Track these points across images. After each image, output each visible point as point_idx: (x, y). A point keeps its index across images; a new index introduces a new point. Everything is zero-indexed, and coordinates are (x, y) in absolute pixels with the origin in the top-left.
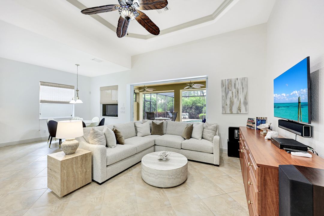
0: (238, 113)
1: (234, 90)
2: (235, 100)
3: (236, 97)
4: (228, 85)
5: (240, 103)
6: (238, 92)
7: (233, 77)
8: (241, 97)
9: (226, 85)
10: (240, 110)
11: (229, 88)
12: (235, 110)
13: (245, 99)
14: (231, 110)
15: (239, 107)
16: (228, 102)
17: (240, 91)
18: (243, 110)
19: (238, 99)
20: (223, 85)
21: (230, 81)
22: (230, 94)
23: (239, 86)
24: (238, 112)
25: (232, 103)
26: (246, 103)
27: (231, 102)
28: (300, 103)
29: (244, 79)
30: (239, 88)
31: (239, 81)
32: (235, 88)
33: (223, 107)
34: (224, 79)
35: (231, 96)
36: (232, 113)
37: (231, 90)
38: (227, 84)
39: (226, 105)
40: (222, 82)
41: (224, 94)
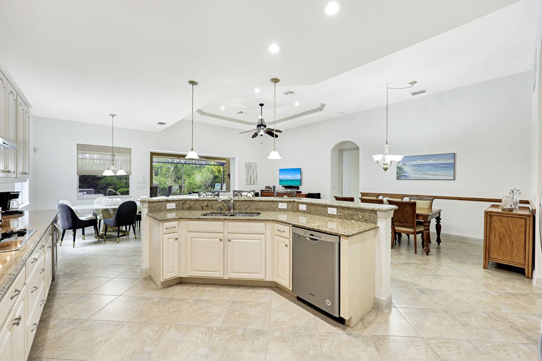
1: (252, 170)
2: (252, 177)
3: (253, 174)
5: (254, 178)
7: (252, 162)
8: (255, 174)
12: (252, 183)
14: (250, 182)
15: (254, 181)
16: (249, 178)
17: (254, 170)
18: (256, 183)
20: (246, 166)
21: (250, 164)
22: (250, 173)
23: (254, 167)
26: (257, 178)
29: (256, 163)
31: (254, 164)
32: (252, 168)
37: (250, 170)
40: (246, 163)
41: (247, 172)
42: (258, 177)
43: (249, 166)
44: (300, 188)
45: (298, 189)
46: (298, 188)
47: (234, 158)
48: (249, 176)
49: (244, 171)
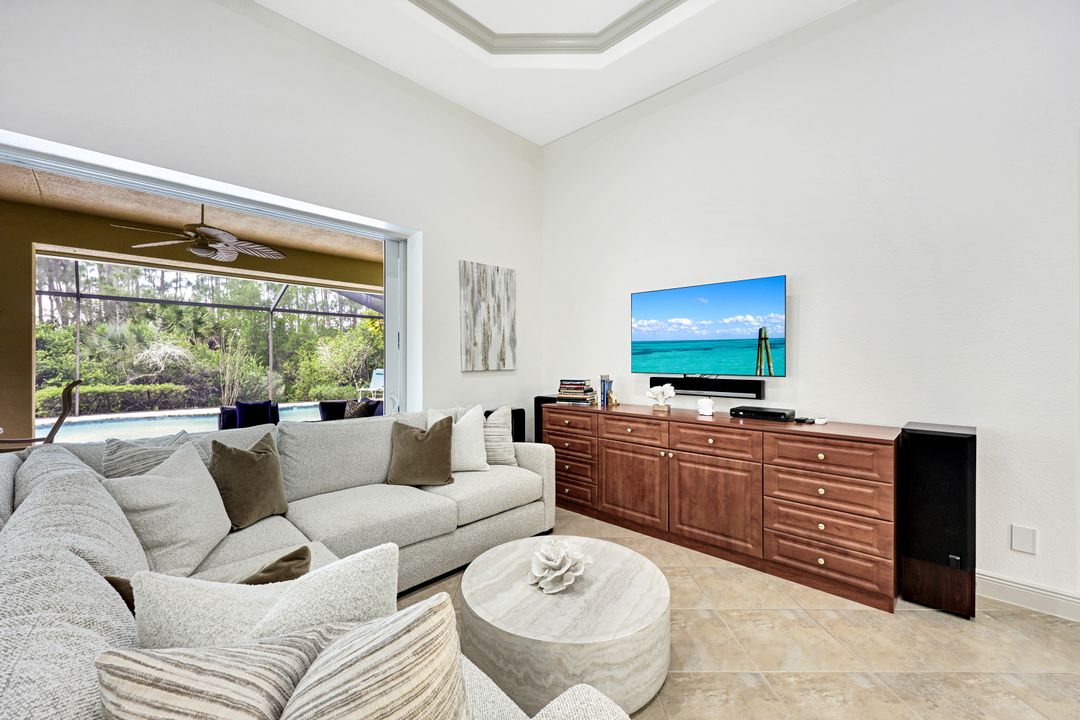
0: (499, 370)
1: (492, 301)
2: (494, 330)
3: (495, 322)
4: (479, 282)
5: (503, 340)
6: (499, 306)
7: (490, 263)
8: (506, 322)
9: (473, 282)
10: (502, 360)
11: (480, 293)
12: (493, 363)
13: (513, 328)
14: (485, 359)
15: (501, 353)
16: (479, 338)
17: (504, 304)
18: (509, 360)
19: (499, 328)
20: (465, 279)
21: (482, 270)
22: (482, 314)
23: (500, 290)
24: (499, 365)
26: (513, 342)
27: (484, 334)
28: (766, 339)
29: (510, 273)
30: (501, 296)
31: (501, 275)
32: (493, 295)
33: (468, 352)
34: (469, 260)
35: (486, 317)
36: (487, 370)
37: (484, 299)
38: (476, 280)
39: (475, 344)
40: (464, 268)
41: (469, 309)
42: (520, 336)
44: (768, 390)
45: (760, 396)
46: (756, 388)
48: (478, 330)
49: (455, 304)
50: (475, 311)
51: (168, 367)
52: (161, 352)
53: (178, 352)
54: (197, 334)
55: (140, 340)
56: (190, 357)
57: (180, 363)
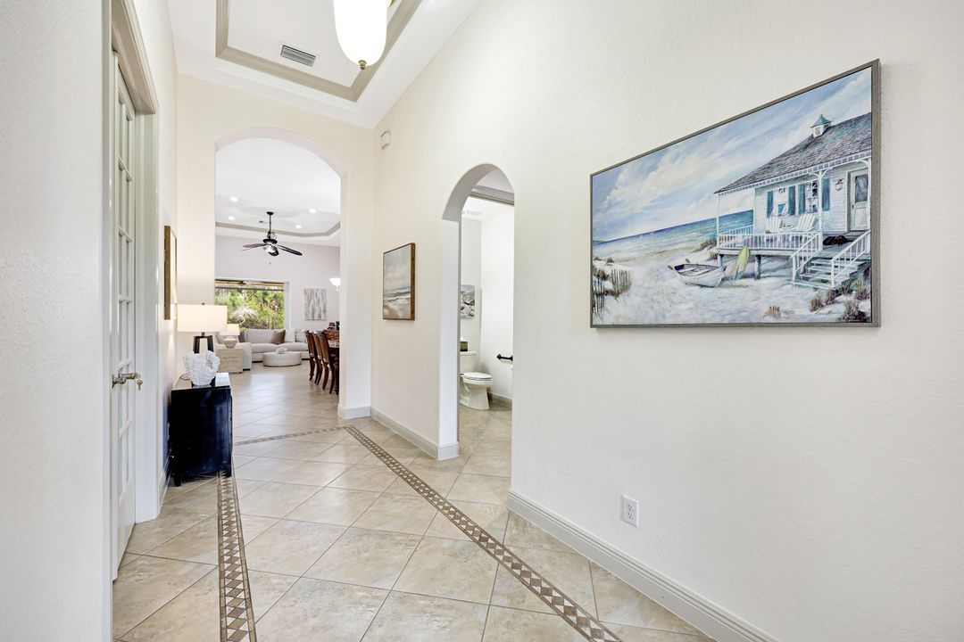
0: (319, 319)
1: (315, 299)
2: (317, 307)
3: (317, 305)
5: (320, 310)
6: (319, 301)
7: (315, 287)
8: (321, 305)
10: (320, 316)
11: (311, 297)
12: (316, 317)
13: (325, 307)
14: (313, 316)
16: (311, 311)
17: (321, 300)
18: (323, 317)
19: (319, 307)
20: (306, 293)
21: (312, 291)
22: (312, 302)
23: (319, 296)
25: (313, 310)
26: (325, 311)
29: (324, 290)
31: (320, 292)
32: (316, 297)
34: (307, 288)
35: (314, 304)
37: (313, 299)
40: (305, 290)
41: (307, 302)
42: (328, 310)
43: (310, 295)
47: (288, 283)
48: (311, 307)
49: (302, 301)
50: (309, 302)
51: (247, 320)
52: (243, 312)
53: (251, 312)
54: (265, 301)
55: (234, 305)
56: (257, 315)
57: (253, 318)
